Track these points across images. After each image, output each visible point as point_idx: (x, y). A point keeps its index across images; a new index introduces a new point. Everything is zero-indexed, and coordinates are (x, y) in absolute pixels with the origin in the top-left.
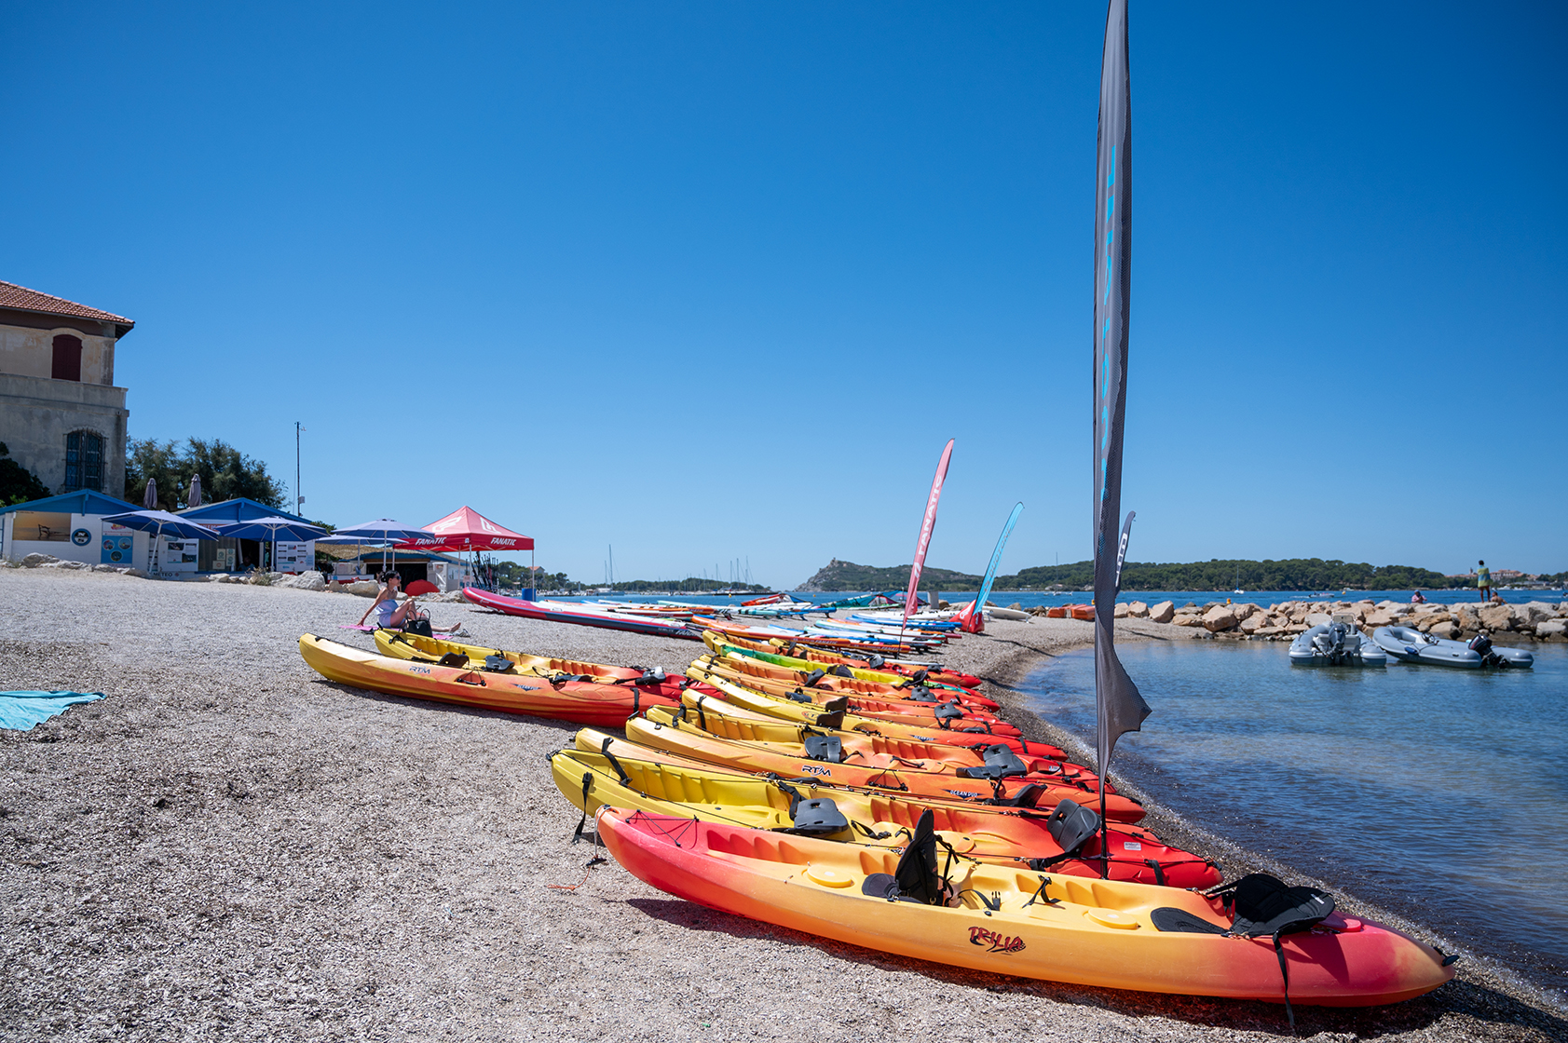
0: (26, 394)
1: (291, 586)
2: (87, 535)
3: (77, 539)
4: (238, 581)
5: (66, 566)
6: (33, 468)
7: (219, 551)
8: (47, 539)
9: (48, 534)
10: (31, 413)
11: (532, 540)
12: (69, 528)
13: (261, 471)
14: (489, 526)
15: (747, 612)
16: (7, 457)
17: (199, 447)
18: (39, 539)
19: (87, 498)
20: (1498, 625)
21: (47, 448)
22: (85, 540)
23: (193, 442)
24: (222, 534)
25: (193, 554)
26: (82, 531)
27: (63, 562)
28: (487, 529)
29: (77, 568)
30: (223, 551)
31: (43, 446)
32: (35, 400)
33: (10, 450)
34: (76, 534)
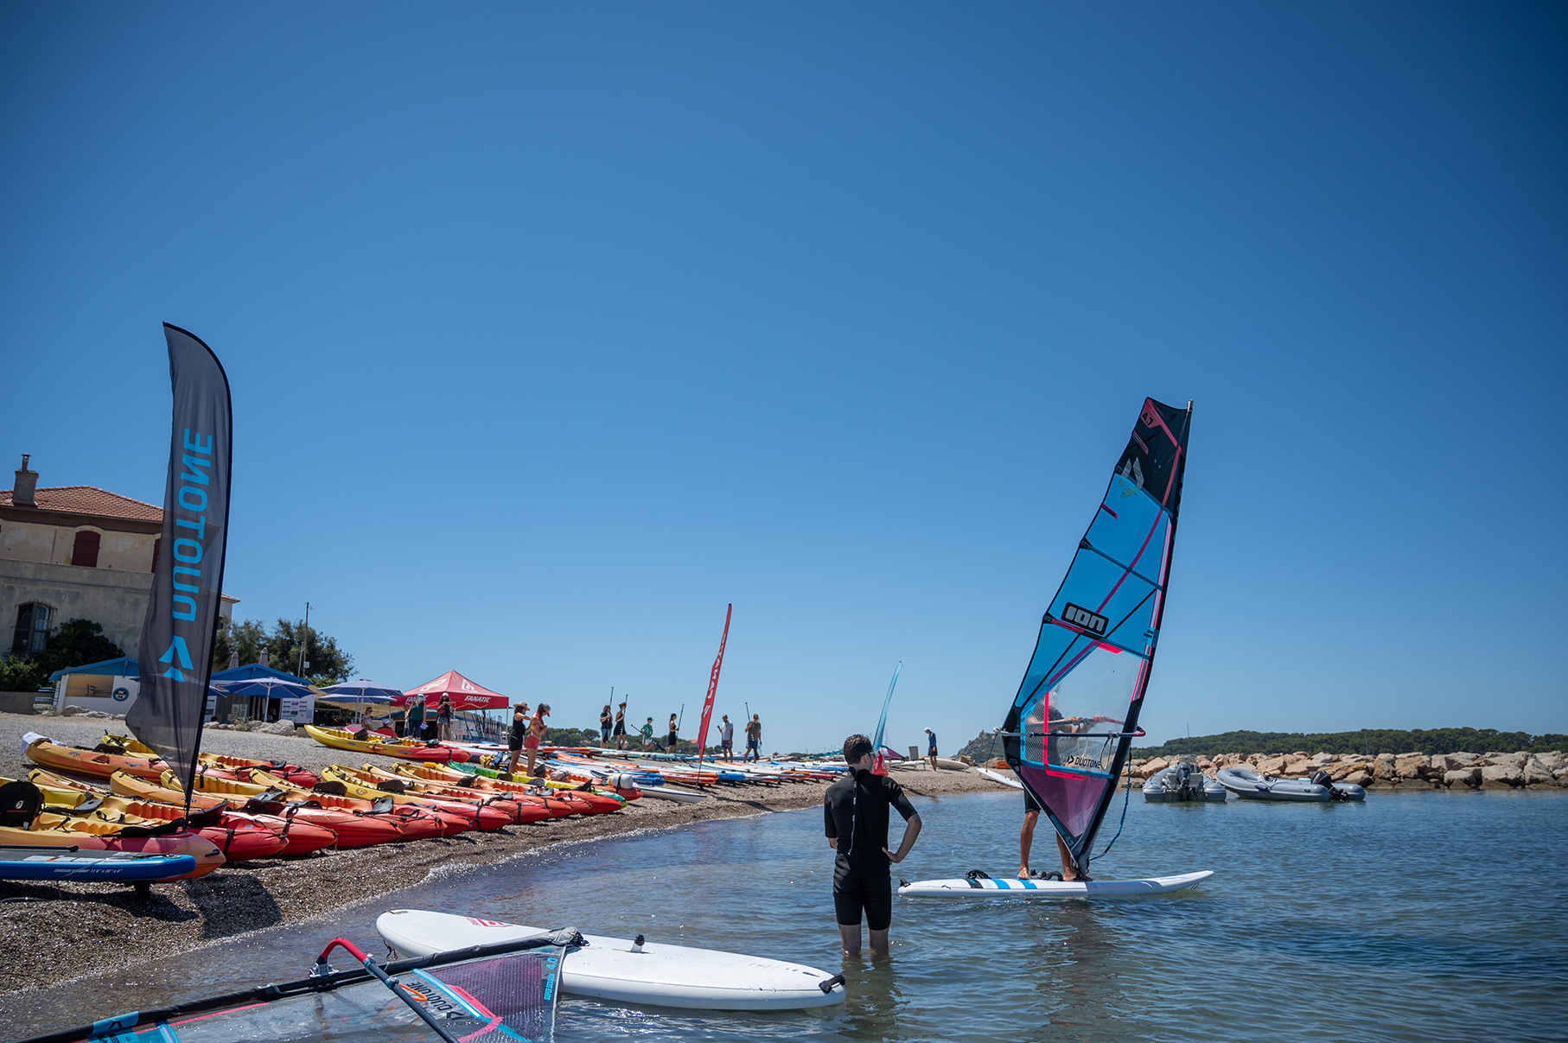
0: (122, 585)
1: (266, 732)
2: (126, 692)
3: (117, 696)
4: (226, 728)
5: (93, 715)
6: (121, 643)
7: (234, 706)
8: (93, 696)
9: (94, 692)
10: (124, 599)
11: (508, 698)
12: (112, 687)
13: (332, 646)
14: (468, 686)
15: (649, 756)
16: (101, 634)
17: (285, 626)
18: (87, 696)
19: (126, 664)
20: (1406, 773)
21: (134, 627)
22: (124, 696)
23: (281, 623)
24: (232, 692)
25: (211, 708)
26: (121, 689)
27: (91, 713)
28: (466, 688)
29: (102, 717)
30: (237, 706)
31: (131, 626)
32: (127, 590)
33: (104, 629)
34: (117, 692)
